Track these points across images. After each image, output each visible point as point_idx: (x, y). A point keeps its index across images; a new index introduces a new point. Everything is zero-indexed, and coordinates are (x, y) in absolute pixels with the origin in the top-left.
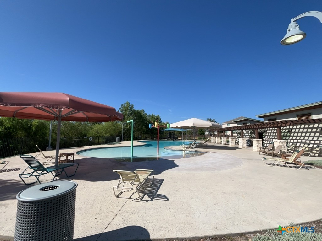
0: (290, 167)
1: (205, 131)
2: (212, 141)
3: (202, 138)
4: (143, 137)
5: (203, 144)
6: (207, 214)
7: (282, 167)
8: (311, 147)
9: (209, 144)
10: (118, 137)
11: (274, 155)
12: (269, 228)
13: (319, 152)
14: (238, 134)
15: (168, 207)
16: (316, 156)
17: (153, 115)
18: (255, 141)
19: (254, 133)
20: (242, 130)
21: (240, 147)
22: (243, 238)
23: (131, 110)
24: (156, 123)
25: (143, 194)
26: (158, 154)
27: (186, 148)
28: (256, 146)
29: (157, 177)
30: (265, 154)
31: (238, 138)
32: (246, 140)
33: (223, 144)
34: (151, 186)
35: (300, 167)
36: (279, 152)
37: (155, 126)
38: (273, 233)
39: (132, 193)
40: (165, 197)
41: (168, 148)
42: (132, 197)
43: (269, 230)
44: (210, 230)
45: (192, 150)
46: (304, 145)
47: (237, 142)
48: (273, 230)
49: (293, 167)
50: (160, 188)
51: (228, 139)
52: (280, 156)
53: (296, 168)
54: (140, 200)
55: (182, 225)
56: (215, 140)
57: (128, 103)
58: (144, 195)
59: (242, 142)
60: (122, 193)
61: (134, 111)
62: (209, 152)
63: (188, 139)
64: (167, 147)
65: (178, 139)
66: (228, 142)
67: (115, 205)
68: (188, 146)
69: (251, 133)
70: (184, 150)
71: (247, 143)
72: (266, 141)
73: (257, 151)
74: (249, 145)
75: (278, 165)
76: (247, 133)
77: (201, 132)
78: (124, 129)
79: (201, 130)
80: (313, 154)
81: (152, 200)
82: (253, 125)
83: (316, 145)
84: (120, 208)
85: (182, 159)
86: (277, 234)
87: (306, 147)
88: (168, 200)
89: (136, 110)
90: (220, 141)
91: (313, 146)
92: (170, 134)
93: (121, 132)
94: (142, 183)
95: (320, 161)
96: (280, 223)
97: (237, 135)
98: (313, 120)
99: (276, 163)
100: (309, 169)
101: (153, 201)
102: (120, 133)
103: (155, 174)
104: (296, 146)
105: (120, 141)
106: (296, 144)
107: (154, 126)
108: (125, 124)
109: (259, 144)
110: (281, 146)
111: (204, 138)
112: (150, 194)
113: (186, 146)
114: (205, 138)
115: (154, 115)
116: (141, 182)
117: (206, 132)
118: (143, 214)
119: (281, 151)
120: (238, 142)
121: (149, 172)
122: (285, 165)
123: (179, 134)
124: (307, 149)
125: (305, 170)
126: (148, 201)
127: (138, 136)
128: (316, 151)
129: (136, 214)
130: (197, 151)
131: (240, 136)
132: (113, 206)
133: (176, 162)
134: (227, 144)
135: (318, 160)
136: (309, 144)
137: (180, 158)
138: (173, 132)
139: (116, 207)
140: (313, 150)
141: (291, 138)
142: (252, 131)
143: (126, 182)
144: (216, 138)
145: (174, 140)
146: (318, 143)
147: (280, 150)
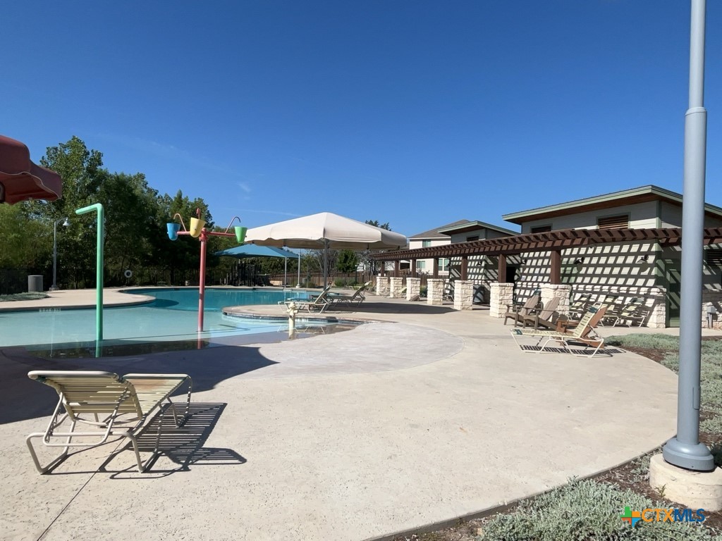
0: (574, 352)
1: (356, 261)
2: (378, 290)
3: (348, 281)
4: (141, 275)
5: (352, 298)
6: (367, 485)
7: (557, 354)
8: (620, 302)
9: (369, 298)
10: (32, 272)
11: (540, 325)
12: (524, 496)
13: (635, 316)
14: (452, 271)
15: (242, 482)
16: (627, 326)
17: (180, 196)
18: (495, 289)
19: (495, 267)
20: (465, 256)
21: (455, 307)
22: (463, 530)
23: (91, 171)
24: (194, 222)
25: (151, 454)
26: (202, 330)
27: (300, 310)
28: (498, 302)
29: (200, 398)
30: (518, 323)
31: (451, 280)
32: (472, 287)
33: (408, 299)
34: (181, 426)
35: (594, 351)
36: (551, 317)
37: (192, 232)
38: (532, 505)
39: (109, 454)
40: (231, 455)
41: (238, 311)
42: (107, 468)
43: (523, 501)
44: (374, 525)
45: (319, 315)
46: (607, 297)
47: (448, 292)
48: (532, 498)
49: (580, 352)
50: (215, 430)
51: (424, 287)
52: (554, 327)
53: (586, 354)
54: (140, 471)
55: (290, 525)
56: (386, 288)
57: (76, 144)
58: (156, 457)
59: (463, 292)
60: (65, 457)
61: (104, 176)
62: (368, 321)
63: (302, 286)
64: (233, 308)
65: (272, 285)
66: (424, 293)
67: (39, 501)
68: (306, 305)
69: (487, 267)
70: (292, 314)
71: (475, 296)
72: (521, 288)
73: (498, 316)
74: (478, 301)
75: (547, 349)
76: (477, 268)
77: (345, 262)
78: (61, 244)
79: (346, 257)
80: (622, 321)
81: (185, 469)
82: (494, 242)
83: (631, 298)
84: (60, 507)
85: (284, 343)
86: (541, 507)
87: (609, 304)
88: (243, 460)
89: (111, 172)
90: (401, 291)
91: (624, 301)
92: (242, 267)
93: (46, 254)
94: (147, 415)
95: (635, 337)
96: (549, 481)
97: (450, 273)
98: (632, 231)
99: (543, 345)
100: (612, 356)
101: (190, 470)
102: (45, 256)
103: (194, 390)
104: (588, 303)
105: (46, 288)
106: (590, 297)
107: (185, 232)
108: (65, 224)
109: (506, 297)
110: (556, 301)
111: (356, 283)
112: (179, 451)
113: (298, 304)
114: (358, 280)
115: (183, 197)
116: (144, 412)
117: (361, 264)
118: (157, 513)
119: (555, 314)
120: (452, 292)
121: (173, 381)
122: (562, 347)
123: (276, 267)
124: (612, 308)
125: (604, 358)
126: (173, 471)
127: (122, 271)
128: (628, 312)
129: (130, 516)
130: (335, 318)
131: (457, 276)
132: (32, 504)
133: (266, 350)
134: (421, 299)
135: (632, 335)
136: (616, 296)
137: (279, 341)
138: (252, 262)
139: (43, 506)
140: (623, 311)
141: (579, 279)
142: (489, 261)
143: (81, 416)
144: (389, 281)
145: (256, 287)
146: (635, 293)
147: (555, 312)
